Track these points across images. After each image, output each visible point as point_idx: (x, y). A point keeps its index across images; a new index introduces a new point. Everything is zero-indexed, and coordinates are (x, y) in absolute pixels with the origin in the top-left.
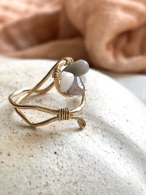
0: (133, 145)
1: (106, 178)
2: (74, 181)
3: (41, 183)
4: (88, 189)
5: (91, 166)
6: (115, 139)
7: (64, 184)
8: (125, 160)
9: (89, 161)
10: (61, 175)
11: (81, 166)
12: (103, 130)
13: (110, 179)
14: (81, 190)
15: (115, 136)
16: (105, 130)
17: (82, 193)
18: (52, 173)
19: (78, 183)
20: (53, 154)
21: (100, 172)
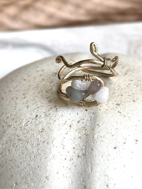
0: (90, 164)
1: (37, 157)
2: (20, 138)
3: (9, 123)
4: (20, 150)
5: (39, 140)
6: (84, 147)
7: (15, 134)
8: (70, 166)
9: (43, 137)
10: (21, 128)
11: (35, 135)
12: (86, 134)
13: (38, 160)
14: (16, 146)
15: (87, 145)
16: (87, 135)
17: (15, 148)
18: (20, 123)
19: (20, 141)
20: (35, 115)
21: (38, 150)
